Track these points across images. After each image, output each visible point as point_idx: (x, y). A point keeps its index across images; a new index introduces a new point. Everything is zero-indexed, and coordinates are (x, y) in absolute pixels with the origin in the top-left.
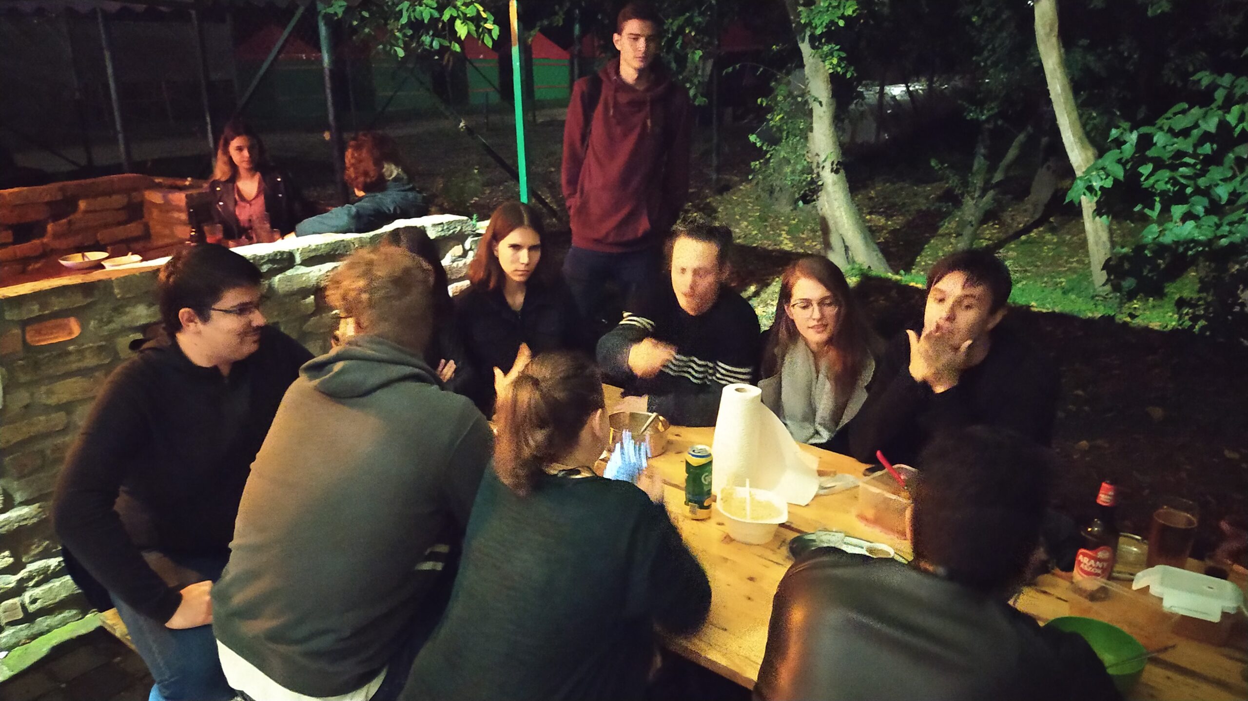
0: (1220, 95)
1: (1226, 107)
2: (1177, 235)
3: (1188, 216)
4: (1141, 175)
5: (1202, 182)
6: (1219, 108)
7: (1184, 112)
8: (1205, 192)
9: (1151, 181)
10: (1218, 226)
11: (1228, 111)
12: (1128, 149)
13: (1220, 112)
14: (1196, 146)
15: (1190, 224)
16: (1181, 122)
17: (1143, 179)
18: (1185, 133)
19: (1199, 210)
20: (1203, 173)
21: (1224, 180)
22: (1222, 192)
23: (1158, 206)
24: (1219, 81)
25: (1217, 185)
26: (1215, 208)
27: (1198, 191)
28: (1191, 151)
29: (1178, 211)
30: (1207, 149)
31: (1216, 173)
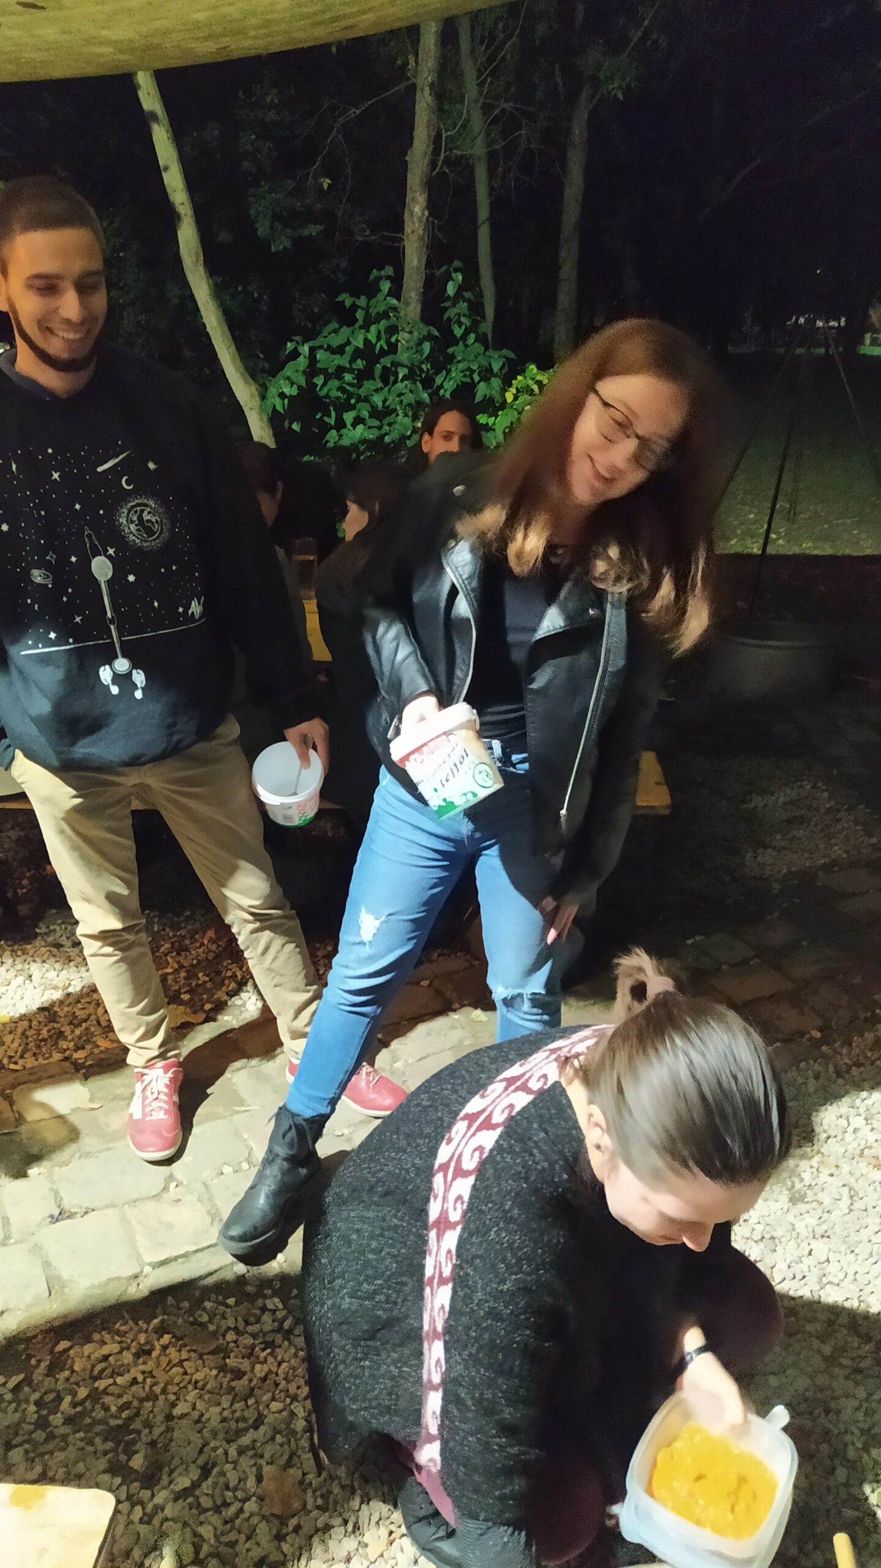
0: (360, 315)
1: (366, 327)
2: (351, 439)
3: (358, 421)
4: (317, 385)
5: (362, 392)
6: (361, 327)
7: (335, 331)
8: (366, 400)
9: (325, 390)
10: (380, 428)
11: (368, 331)
12: (302, 362)
13: (363, 331)
14: (351, 362)
15: (360, 428)
16: (336, 340)
17: (318, 389)
18: (340, 350)
19: (365, 414)
20: (359, 386)
21: (377, 391)
22: (377, 400)
23: (333, 414)
24: (358, 303)
25: (372, 395)
26: (375, 413)
27: (360, 399)
28: (348, 365)
29: (349, 417)
31: (369, 386)
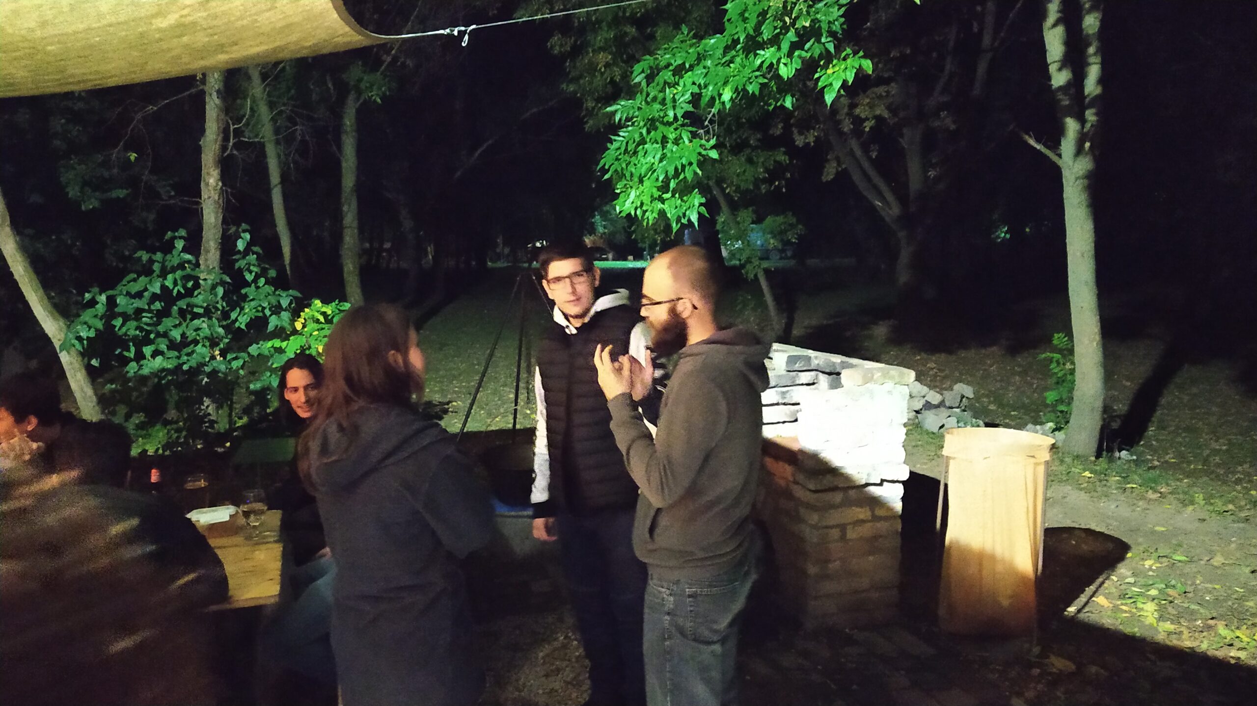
0: (156, 267)
1: (164, 274)
2: (151, 368)
3: (156, 354)
4: (115, 326)
5: (161, 329)
6: (158, 276)
7: (135, 280)
8: (165, 335)
9: (124, 329)
10: (178, 358)
11: (165, 279)
12: (100, 308)
13: (161, 279)
14: (149, 304)
15: (159, 359)
16: (135, 288)
17: (117, 329)
18: (139, 295)
19: (163, 347)
20: (159, 323)
21: (175, 326)
22: (176, 334)
23: (133, 349)
24: (154, 258)
25: (171, 330)
26: (173, 346)
27: (158, 335)
28: (146, 307)
29: (148, 350)
30: (158, 305)
31: (168, 323)
